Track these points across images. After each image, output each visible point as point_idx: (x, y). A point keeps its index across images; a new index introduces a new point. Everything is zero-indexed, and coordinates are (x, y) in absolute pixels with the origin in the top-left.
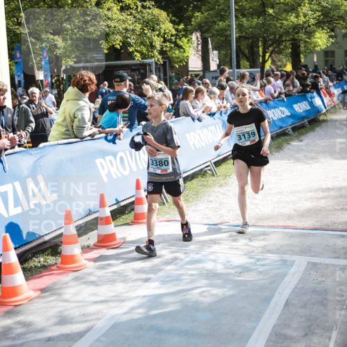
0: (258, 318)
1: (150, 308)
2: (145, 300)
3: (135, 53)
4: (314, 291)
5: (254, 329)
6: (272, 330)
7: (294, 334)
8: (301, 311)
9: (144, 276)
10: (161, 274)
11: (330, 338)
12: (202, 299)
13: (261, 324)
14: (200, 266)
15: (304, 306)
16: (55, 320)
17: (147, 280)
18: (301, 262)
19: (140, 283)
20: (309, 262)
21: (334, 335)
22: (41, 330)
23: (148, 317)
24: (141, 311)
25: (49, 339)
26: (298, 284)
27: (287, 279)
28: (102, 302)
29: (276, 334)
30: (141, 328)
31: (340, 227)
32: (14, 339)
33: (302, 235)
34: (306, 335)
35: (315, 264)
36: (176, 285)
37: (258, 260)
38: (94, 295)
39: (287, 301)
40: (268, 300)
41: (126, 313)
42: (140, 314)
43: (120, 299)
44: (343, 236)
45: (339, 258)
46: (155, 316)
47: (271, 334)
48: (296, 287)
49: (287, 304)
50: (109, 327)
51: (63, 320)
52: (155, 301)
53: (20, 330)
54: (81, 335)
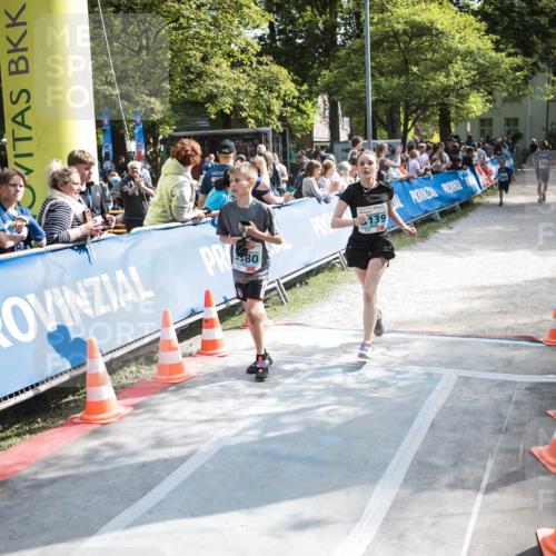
0: (398, 444)
1: (265, 431)
2: (259, 420)
3: (249, 119)
4: (466, 411)
5: (392, 456)
6: (414, 458)
7: (440, 463)
8: (449, 435)
10: (279, 388)
11: (484, 468)
12: (329, 419)
13: (401, 449)
15: (454, 429)
16: (152, 442)
17: (262, 396)
18: (450, 376)
19: (253, 399)
20: (459, 377)
21: (490, 464)
22: (134, 454)
23: (262, 441)
24: (254, 432)
25: (144, 465)
26: (446, 402)
27: (433, 396)
28: (207, 421)
29: (419, 463)
30: (254, 453)
31: (498, 334)
32: (101, 463)
33: (451, 343)
34: (456, 464)
35: (467, 379)
36: (298, 402)
37: (398, 373)
38: (198, 412)
39: (433, 423)
40: (409, 422)
41: (236, 435)
42: (254, 436)
43: (229, 419)
44: (502, 345)
45: (495, 371)
46: (272, 439)
47: (412, 463)
48: (444, 407)
49: (433, 426)
50: (216, 451)
51: (160, 443)
52: (272, 421)
53: (108, 453)
54: (182, 460)
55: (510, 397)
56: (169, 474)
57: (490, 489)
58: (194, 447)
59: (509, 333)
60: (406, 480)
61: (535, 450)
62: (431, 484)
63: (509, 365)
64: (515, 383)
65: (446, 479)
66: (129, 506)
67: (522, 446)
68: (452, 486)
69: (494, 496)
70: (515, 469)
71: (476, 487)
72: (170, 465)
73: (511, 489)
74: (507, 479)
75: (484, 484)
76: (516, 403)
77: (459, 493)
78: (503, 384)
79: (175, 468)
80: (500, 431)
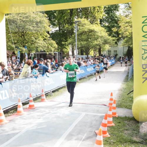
0: (67, 130)
1: (38, 126)
2: (37, 124)
4: (84, 122)
5: (64, 132)
7: (75, 134)
8: (79, 128)
9: (39, 117)
10: (44, 117)
11: (84, 135)
14: (55, 114)
15: (80, 126)
16: (12, 129)
17: (39, 118)
18: (84, 114)
20: (86, 114)
22: (7, 132)
23: (37, 129)
24: (36, 127)
25: (8, 134)
26: (81, 120)
27: (78, 119)
28: (25, 124)
29: (70, 134)
30: (34, 132)
31: (98, 104)
34: (78, 134)
37: (72, 113)
38: (24, 122)
39: (76, 125)
40: (71, 125)
41: (32, 127)
43: (30, 124)
44: (98, 107)
45: (94, 113)
46: (39, 129)
50: (26, 131)
51: (14, 129)
52: (40, 124)
54: (17, 133)
55: (96, 119)
56: (13, 137)
57: (84, 140)
58: (21, 130)
59: (100, 104)
60: (66, 138)
61: (96, 131)
62: (71, 139)
63: (98, 111)
64: (98, 115)
65: (75, 138)
66: (2, 144)
67: (94, 131)
68: (76, 139)
69: (84, 142)
70: (91, 136)
71: (81, 140)
72: (14, 134)
73: (88, 140)
74: (88, 138)
75: (83, 139)
76: (96, 120)
77: (77, 141)
78: (94, 116)
79: (15, 135)
80: (90, 127)
